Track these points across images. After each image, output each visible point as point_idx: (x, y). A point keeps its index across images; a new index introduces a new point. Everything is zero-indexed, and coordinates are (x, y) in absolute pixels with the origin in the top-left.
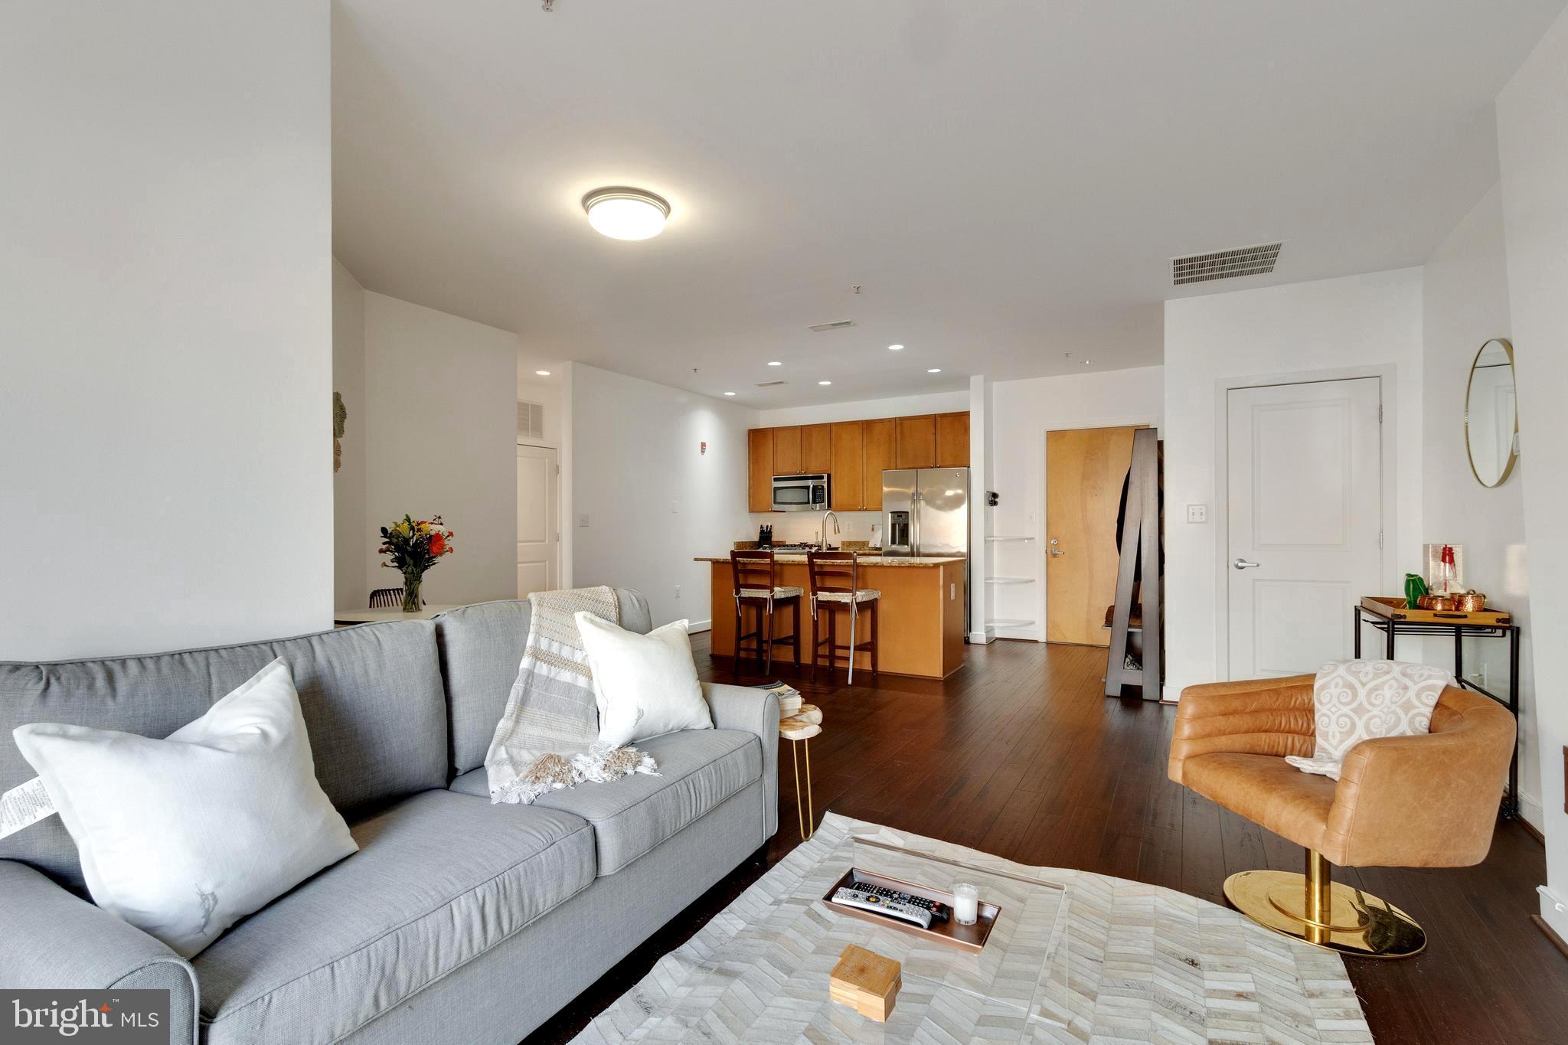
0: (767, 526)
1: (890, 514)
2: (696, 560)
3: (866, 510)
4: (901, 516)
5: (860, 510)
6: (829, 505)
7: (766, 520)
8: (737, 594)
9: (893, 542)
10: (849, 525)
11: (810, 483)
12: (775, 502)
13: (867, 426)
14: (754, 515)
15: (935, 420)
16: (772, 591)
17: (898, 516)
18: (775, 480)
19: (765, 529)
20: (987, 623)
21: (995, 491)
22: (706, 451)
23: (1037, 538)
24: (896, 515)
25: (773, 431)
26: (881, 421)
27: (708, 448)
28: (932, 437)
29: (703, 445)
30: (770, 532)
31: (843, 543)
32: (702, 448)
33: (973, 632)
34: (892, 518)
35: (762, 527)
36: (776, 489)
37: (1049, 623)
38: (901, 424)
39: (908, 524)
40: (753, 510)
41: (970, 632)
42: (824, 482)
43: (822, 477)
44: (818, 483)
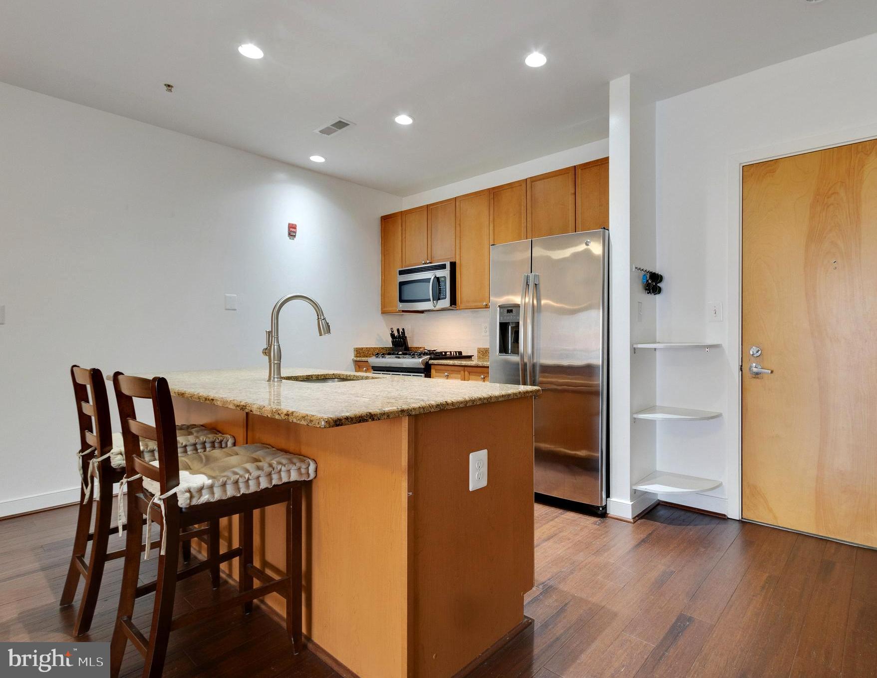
0: (399, 331)
1: (498, 310)
6: (453, 301)
11: (433, 276)
12: (401, 301)
13: (494, 194)
15: (575, 171)
18: (400, 273)
20: (638, 483)
21: (658, 270)
22: (298, 235)
23: (726, 346)
24: (505, 310)
25: (402, 214)
26: (511, 185)
27: (300, 230)
28: (571, 199)
29: (291, 227)
30: (404, 338)
31: (479, 350)
32: (290, 231)
33: (613, 499)
34: (502, 314)
35: (392, 330)
36: (402, 284)
37: (746, 490)
38: (533, 187)
39: (519, 323)
40: (383, 311)
41: (608, 496)
42: (445, 273)
43: (443, 267)
44: (439, 273)
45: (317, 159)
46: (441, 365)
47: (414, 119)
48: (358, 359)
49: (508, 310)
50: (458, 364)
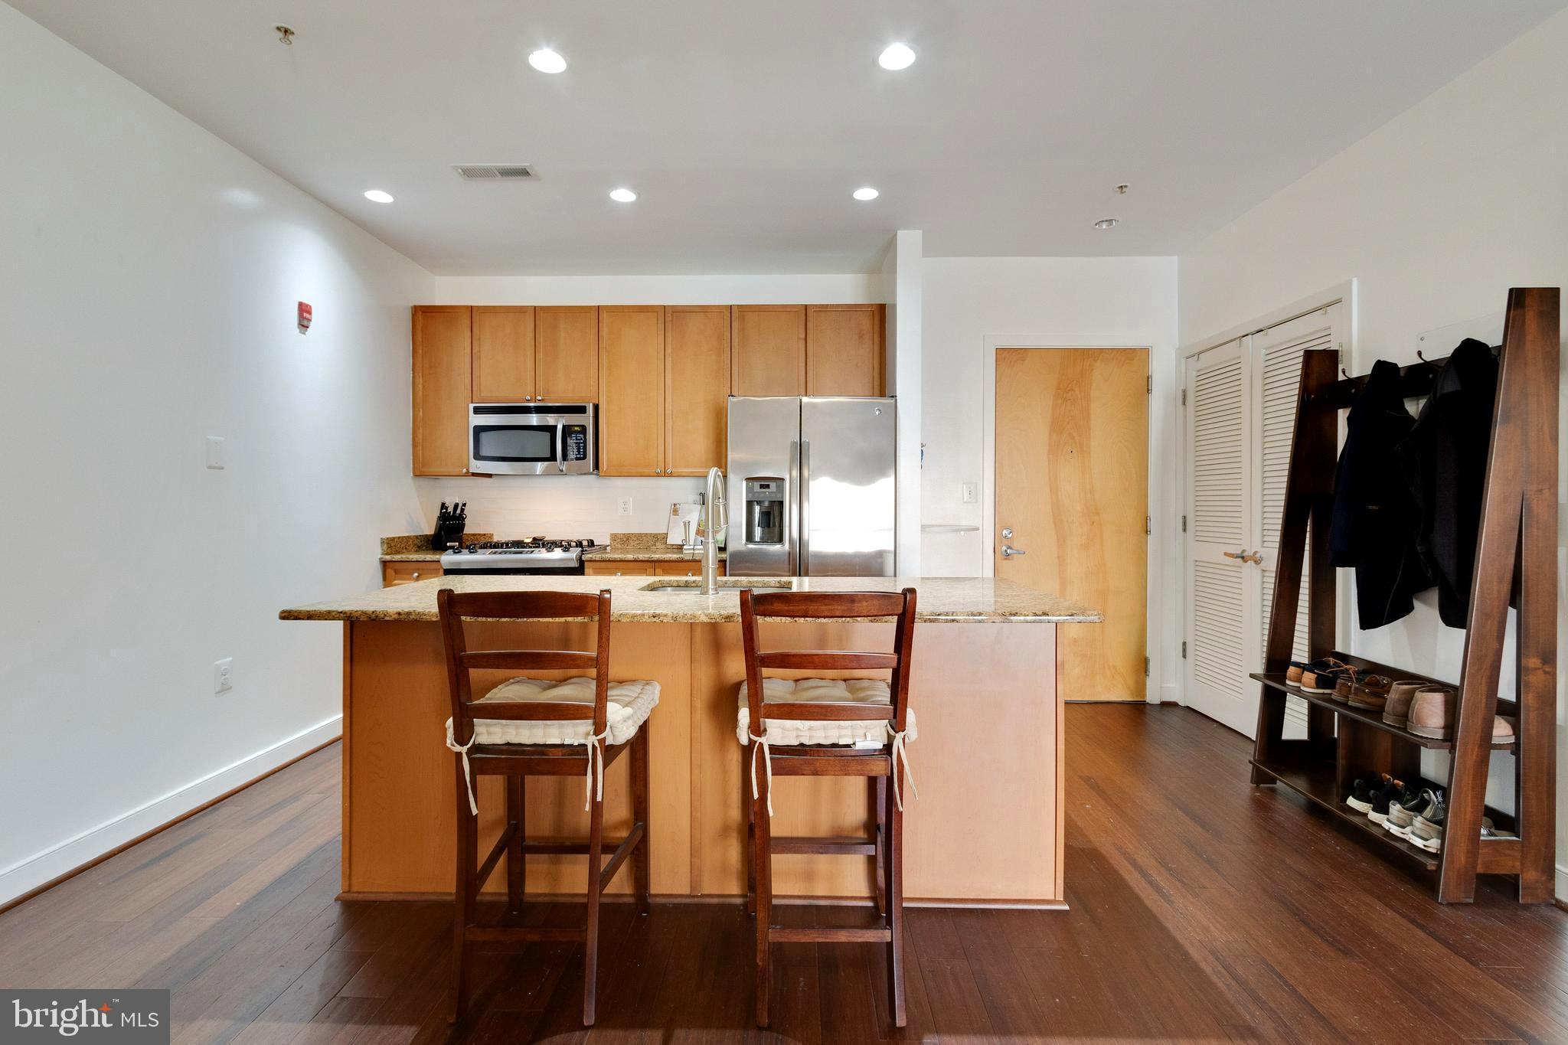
0: (456, 506)
1: (744, 483)
2: (287, 615)
3: (671, 475)
4: (768, 486)
5: (658, 475)
6: (597, 466)
7: (452, 494)
8: (461, 740)
9: (750, 538)
10: (625, 503)
11: (559, 421)
12: (478, 456)
14: (423, 482)
16: (600, 727)
17: (762, 486)
18: (477, 410)
19: (450, 509)
22: (312, 324)
23: (982, 528)
24: (757, 485)
26: (704, 310)
27: (316, 316)
28: (801, 344)
29: (304, 310)
30: (461, 518)
31: (614, 537)
32: (301, 317)
34: (749, 490)
35: (443, 506)
36: (479, 430)
38: (742, 319)
39: (780, 503)
40: (421, 471)
42: (587, 420)
43: (582, 410)
44: (574, 419)
45: (379, 196)
46: (609, 561)
47: (639, 195)
48: (388, 557)
49: (761, 485)
50: (644, 559)
